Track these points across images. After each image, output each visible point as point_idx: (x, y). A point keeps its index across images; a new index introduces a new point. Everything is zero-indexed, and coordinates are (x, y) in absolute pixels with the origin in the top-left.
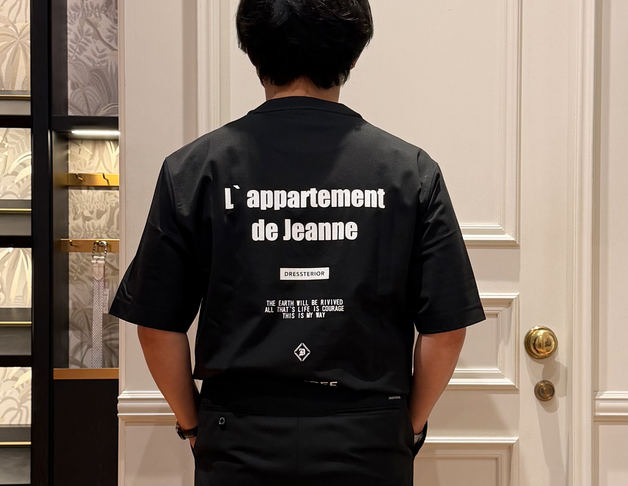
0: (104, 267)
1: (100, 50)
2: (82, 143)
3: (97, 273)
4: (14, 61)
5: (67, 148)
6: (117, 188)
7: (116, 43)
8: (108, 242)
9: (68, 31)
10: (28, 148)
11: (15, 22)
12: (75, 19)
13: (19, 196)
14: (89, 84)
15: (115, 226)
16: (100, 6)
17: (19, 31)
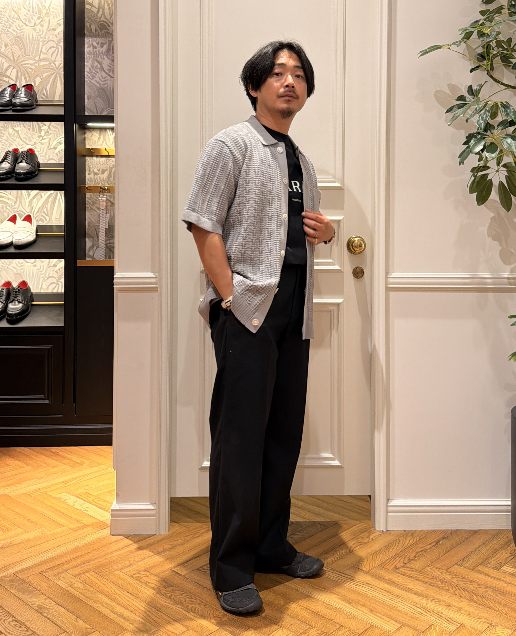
0: (106, 201)
1: (104, 77)
2: (93, 131)
3: (102, 205)
4: (55, 83)
5: (85, 133)
6: (113, 156)
7: (113, 73)
8: (109, 188)
9: (85, 67)
10: (63, 133)
11: (55, 61)
12: (89, 60)
13: (57, 161)
14: (97, 97)
15: (112, 178)
16: (104, 52)
17: (57, 67)
